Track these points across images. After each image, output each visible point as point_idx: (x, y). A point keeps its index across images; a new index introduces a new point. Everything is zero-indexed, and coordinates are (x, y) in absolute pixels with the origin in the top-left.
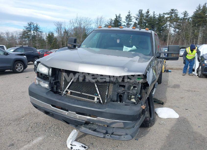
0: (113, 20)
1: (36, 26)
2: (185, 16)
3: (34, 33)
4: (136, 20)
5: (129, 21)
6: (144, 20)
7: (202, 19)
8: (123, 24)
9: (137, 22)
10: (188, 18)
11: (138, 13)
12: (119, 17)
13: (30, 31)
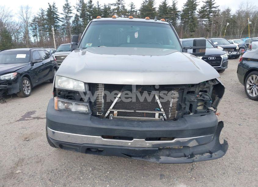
0: (46, 11)
2: (132, 9)
4: (78, 11)
5: (68, 13)
6: (88, 12)
7: (150, 12)
8: (61, 16)
9: (79, 14)
10: (135, 11)
11: (79, 2)
12: (53, 6)
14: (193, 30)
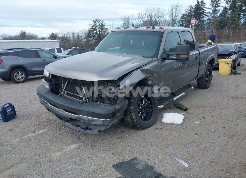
0: (194, 7)
1: (102, 23)
3: (99, 31)
5: (216, 7)
8: (207, 11)
12: (202, 2)
13: (95, 29)
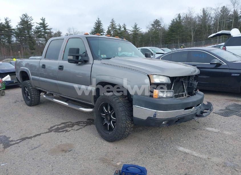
14: (33, 47)
